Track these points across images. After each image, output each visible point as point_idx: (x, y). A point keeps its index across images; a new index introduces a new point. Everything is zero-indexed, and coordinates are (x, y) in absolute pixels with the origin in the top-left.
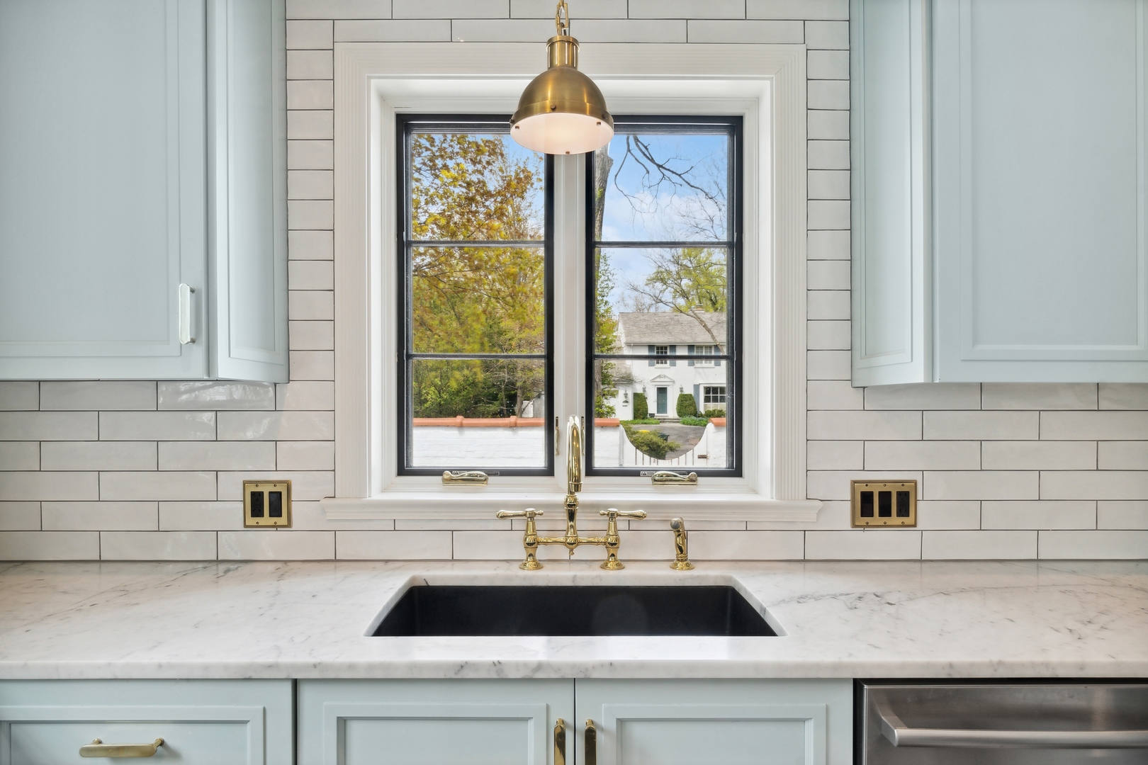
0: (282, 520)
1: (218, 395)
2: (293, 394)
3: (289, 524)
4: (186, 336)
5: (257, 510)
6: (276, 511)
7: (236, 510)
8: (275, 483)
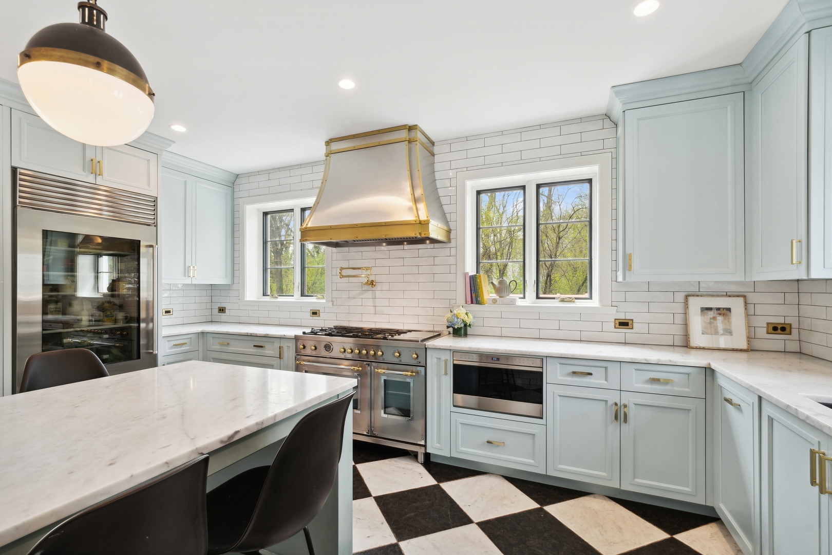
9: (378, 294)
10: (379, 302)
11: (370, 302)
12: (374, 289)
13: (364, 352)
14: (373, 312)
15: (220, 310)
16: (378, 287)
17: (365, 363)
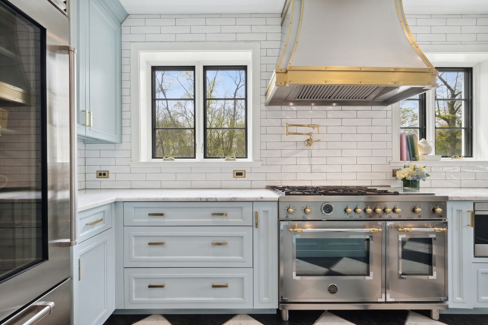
9: (315, 153)
10: (314, 161)
11: (306, 161)
12: (310, 148)
14: (308, 170)
15: (100, 174)
16: (315, 145)
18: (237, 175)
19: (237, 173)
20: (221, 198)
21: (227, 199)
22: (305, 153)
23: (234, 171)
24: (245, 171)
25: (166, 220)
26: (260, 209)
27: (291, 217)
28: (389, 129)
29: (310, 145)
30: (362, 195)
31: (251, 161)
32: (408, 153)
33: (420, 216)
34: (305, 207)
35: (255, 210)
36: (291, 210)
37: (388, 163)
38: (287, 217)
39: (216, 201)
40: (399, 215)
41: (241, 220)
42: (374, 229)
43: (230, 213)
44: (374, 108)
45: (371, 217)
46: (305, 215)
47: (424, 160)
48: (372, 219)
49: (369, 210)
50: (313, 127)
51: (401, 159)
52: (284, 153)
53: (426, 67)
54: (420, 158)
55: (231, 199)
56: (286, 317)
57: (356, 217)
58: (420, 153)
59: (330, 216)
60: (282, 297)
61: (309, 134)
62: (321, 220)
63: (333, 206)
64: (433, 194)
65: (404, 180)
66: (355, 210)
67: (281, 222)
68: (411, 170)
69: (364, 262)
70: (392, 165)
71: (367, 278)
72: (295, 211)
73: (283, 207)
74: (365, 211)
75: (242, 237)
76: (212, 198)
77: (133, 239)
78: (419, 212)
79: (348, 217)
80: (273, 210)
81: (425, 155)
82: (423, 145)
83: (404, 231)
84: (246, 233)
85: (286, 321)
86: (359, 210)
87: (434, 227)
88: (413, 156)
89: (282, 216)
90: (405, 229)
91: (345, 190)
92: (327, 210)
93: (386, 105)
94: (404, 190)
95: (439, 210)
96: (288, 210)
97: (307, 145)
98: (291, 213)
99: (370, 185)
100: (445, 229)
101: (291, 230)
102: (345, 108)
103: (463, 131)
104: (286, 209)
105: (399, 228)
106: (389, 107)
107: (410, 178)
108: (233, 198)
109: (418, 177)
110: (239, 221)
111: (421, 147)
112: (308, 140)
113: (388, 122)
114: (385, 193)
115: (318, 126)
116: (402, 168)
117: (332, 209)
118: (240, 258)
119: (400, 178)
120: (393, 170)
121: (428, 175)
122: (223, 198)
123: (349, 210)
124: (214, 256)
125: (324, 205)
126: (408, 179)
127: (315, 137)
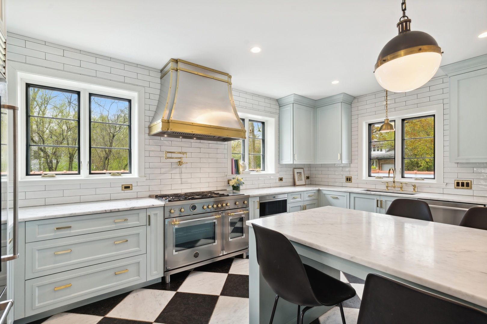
0: (351, 181)
1: (342, 165)
2: (352, 165)
3: (352, 182)
4: (339, 159)
5: (347, 180)
6: (350, 180)
7: (345, 180)
8: (350, 177)
9: (184, 170)
10: (184, 176)
11: (178, 176)
12: (181, 167)
13: (220, 205)
14: (180, 182)
16: (184, 166)
17: (220, 212)
18: (125, 188)
19: (125, 187)
20: (122, 209)
21: (127, 208)
22: (177, 171)
23: (122, 185)
24: (132, 185)
25: (72, 231)
26: (151, 213)
27: (172, 215)
28: (226, 155)
29: (181, 165)
30: (211, 198)
31: (137, 177)
32: (235, 170)
33: (238, 206)
34: (181, 208)
35: (148, 214)
36: (172, 211)
37: (226, 176)
38: (170, 216)
39: (119, 211)
40: (229, 207)
41: (138, 222)
42: (217, 216)
43: (129, 218)
44: (218, 142)
45: (216, 210)
46: (181, 213)
47: (243, 174)
48: (217, 211)
49: (215, 206)
50: (183, 154)
51: (232, 173)
52: (163, 170)
53: (241, 129)
54: (241, 173)
55: (131, 208)
56: (169, 280)
57: (209, 210)
58: (241, 170)
59: (195, 211)
60: (166, 268)
61: (180, 158)
62: (190, 215)
63: (196, 205)
64: (244, 194)
65: (233, 186)
66: (208, 207)
67: (166, 220)
68: (235, 180)
69: (213, 239)
70: (227, 177)
71: (214, 244)
72: (175, 211)
73: (167, 210)
74: (213, 206)
75: (139, 234)
76: (115, 209)
77: (37, 253)
78: (238, 204)
79: (204, 211)
80: (160, 213)
81: (243, 170)
82: (243, 165)
83: (231, 215)
84: (142, 231)
85: (168, 283)
86: (210, 207)
87: (244, 211)
88: (238, 172)
89: (167, 216)
90: (232, 214)
91: (203, 196)
92: (193, 209)
93: (225, 142)
94: (233, 193)
95: (246, 202)
96: (170, 211)
97: (178, 165)
98: (173, 213)
99: (216, 189)
100: (248, 211)
101: (173, 223)
102: (202, 141)
103: (261, 155)
104: (169, 210)
105: (229, 213)
106: (226, 143)
107: (235, 185)
108: (132, 207)
109: (239, 184)
110: (137, 223)
111: (242, 166)
112: (180, 162)
113: (225, 151)
114: (223, 195)
115: (186, 153)
116: (232, 179)
117: (196, 207)
118: (137, 248)
119: (231, 185)
120: (228, 180)
121: (243, 183)
122: (124, 209)
123: (205, 207)
124: (116, 252)
125: (191, 206)
126: (234, 185)
127: (184, 160)
